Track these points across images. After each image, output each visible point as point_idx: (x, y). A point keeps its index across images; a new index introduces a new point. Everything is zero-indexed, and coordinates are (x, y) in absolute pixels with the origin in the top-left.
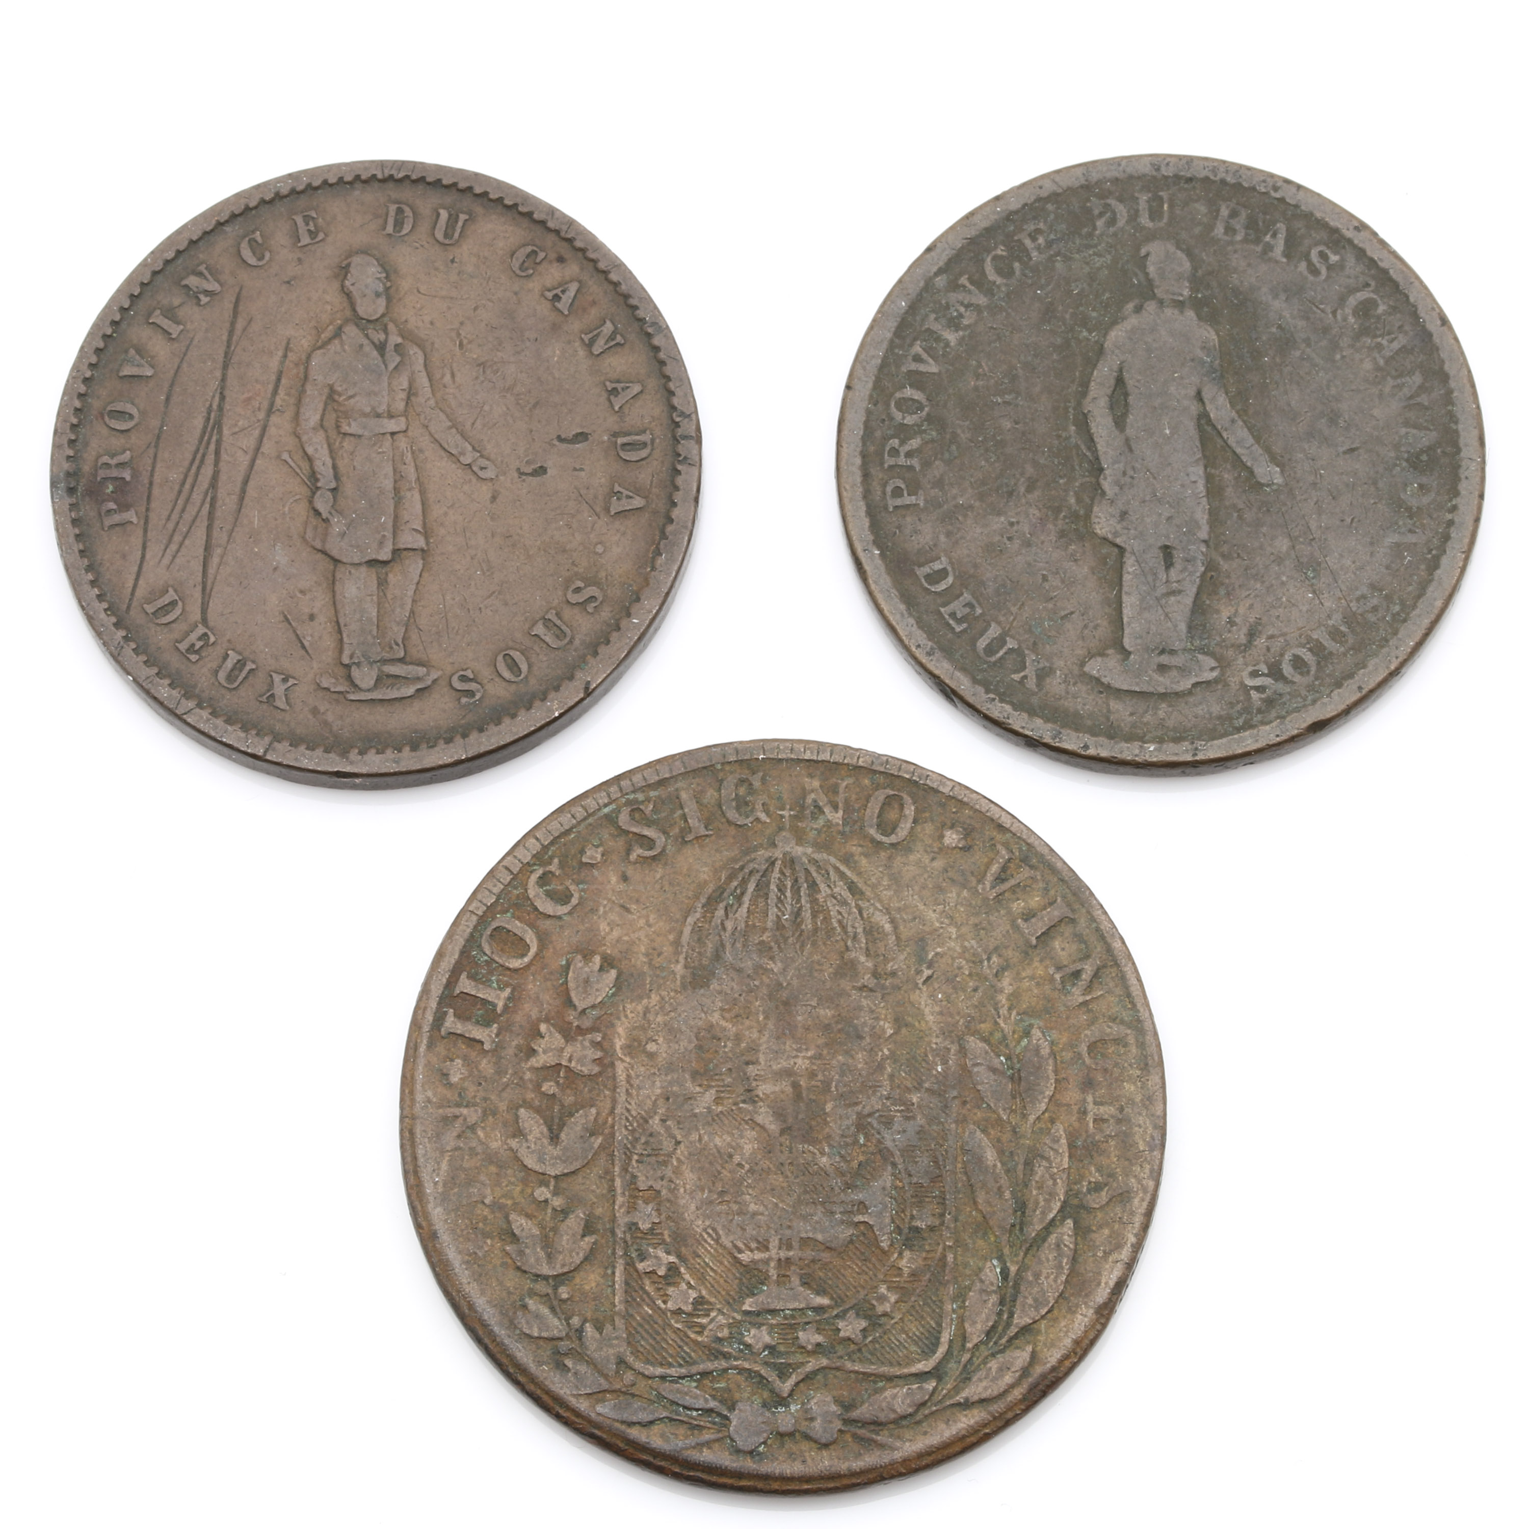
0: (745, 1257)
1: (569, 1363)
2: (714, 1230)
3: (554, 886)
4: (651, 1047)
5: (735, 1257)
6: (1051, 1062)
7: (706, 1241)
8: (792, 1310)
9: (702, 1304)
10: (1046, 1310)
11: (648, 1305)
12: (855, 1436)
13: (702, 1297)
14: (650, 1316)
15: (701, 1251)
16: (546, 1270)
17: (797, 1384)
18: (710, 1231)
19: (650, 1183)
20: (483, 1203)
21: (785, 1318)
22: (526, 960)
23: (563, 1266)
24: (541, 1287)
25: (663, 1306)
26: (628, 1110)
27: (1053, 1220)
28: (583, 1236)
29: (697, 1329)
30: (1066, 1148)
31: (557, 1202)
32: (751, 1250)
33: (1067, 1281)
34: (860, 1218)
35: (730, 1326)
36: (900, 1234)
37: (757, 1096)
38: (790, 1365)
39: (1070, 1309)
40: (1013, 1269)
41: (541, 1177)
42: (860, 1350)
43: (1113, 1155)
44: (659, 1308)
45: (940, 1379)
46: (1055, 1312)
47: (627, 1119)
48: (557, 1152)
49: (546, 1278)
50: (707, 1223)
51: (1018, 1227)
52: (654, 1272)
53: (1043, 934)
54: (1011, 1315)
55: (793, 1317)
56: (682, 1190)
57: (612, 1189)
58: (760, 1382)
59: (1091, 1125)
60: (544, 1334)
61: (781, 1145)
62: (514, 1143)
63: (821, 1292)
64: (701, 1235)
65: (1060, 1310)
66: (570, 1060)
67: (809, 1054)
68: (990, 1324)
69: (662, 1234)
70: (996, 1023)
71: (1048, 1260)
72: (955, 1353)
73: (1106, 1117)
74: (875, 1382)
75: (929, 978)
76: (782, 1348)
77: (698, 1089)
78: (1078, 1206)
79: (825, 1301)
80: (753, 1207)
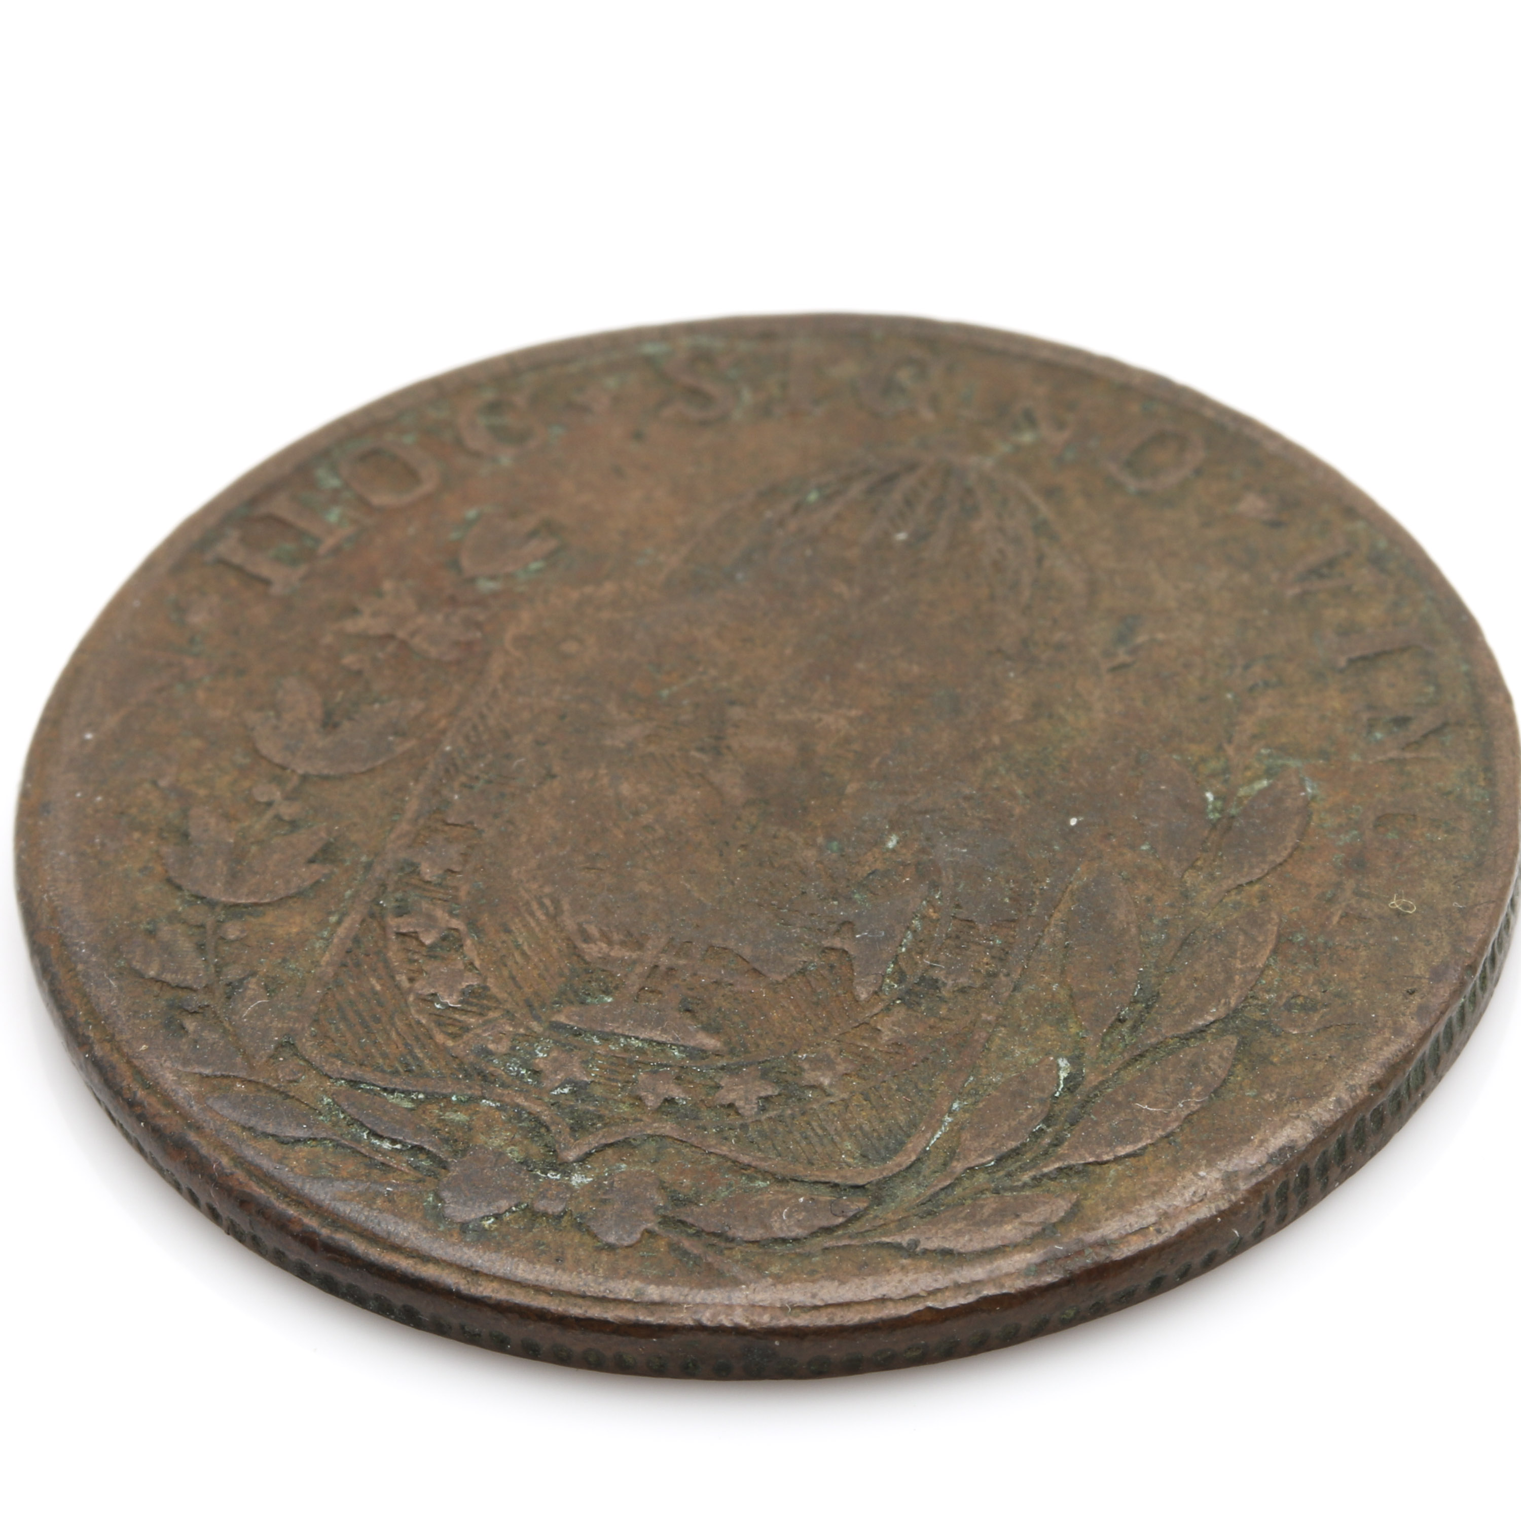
0: (594, 950)
1: (191, 1025)
2: (556, 902)
3: (508, 420)
4: (571, 647)
5: (575, 947)
6: (1298, 820)
7: (532, 914)
8: (643, 1040)
9: (480, 997)
10: (1129, 1149)
11: (379, 979)
12: (674, 1247)
13: (486, 988)
14: (376, 993)
15: (516, 925)
16: (217, 892)
17: (602, 1149)
18: (547, 902)
19: (472, 817)
20: (154, 783)
21: (626, 1049)
22: (407, 498)
23: (251, 893)
24: (198, 914)
25: (406, 984)
26: (482, 717)
27: (1202, 1031)
28: (312, 861)
29: (451, 1030)
30: (1272, 938)
31: (288, 811)
32: (610, 943)
33: (1188, 1119)
34: (837, 943)
35: (515, 1037)
36: (900, 982)
37: (729, 748)
38: (600, 1117)
39: (1175, 1161)
40: (1092, 1078)
41: (278, 771)
42: (744, 1127)
43: (1357, 968)
44: (398, 987)
45: (878, 1200)
46: (1147, 1158)
47: (475, 728)
48: (322, 743)
49: (212, 904)
50: (547, 890)
51: (1129, 1024)
52: (414, 936)
53: (1364, 658)
54: (1058, 1142)
55: (640, 1051)
56: (523, 839)
57: (397, 811)
58: (532, 1130)
59: (1335, 919)
60: (168, 977)
61: (739, 818)
62: (253, 717)
63: (711, 1029)
64: (527, 903)
65: (1157, 1157)
66: (413, 634)
67: (853, 713)
68: (1013, 1144)
69: (456, 889)
70: (1220, 748)
71: (1165, 1081)
72: (926, 1171)
73: (1370, 915)
74: (751, 1179)
75: (1123, 666)
76: (598, 1091)
77: (624, 715)
78: (1260, 1023)
79: (710, 1042)
80: (645, 887)
